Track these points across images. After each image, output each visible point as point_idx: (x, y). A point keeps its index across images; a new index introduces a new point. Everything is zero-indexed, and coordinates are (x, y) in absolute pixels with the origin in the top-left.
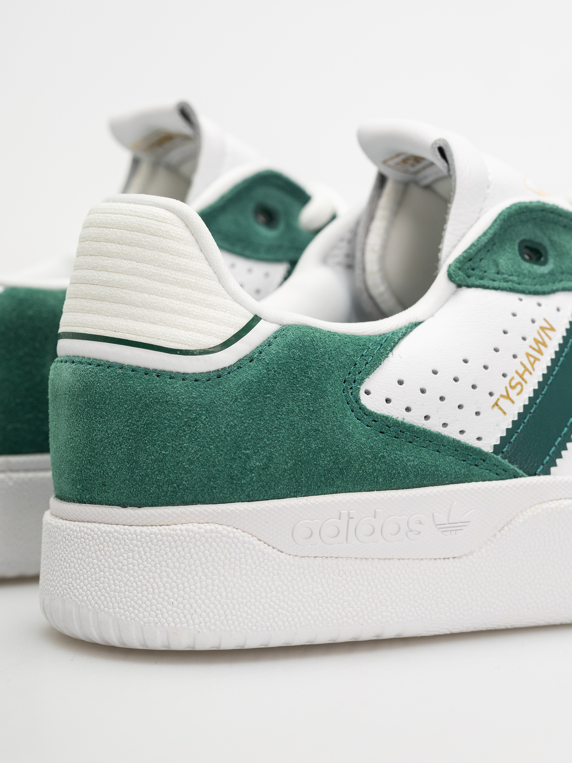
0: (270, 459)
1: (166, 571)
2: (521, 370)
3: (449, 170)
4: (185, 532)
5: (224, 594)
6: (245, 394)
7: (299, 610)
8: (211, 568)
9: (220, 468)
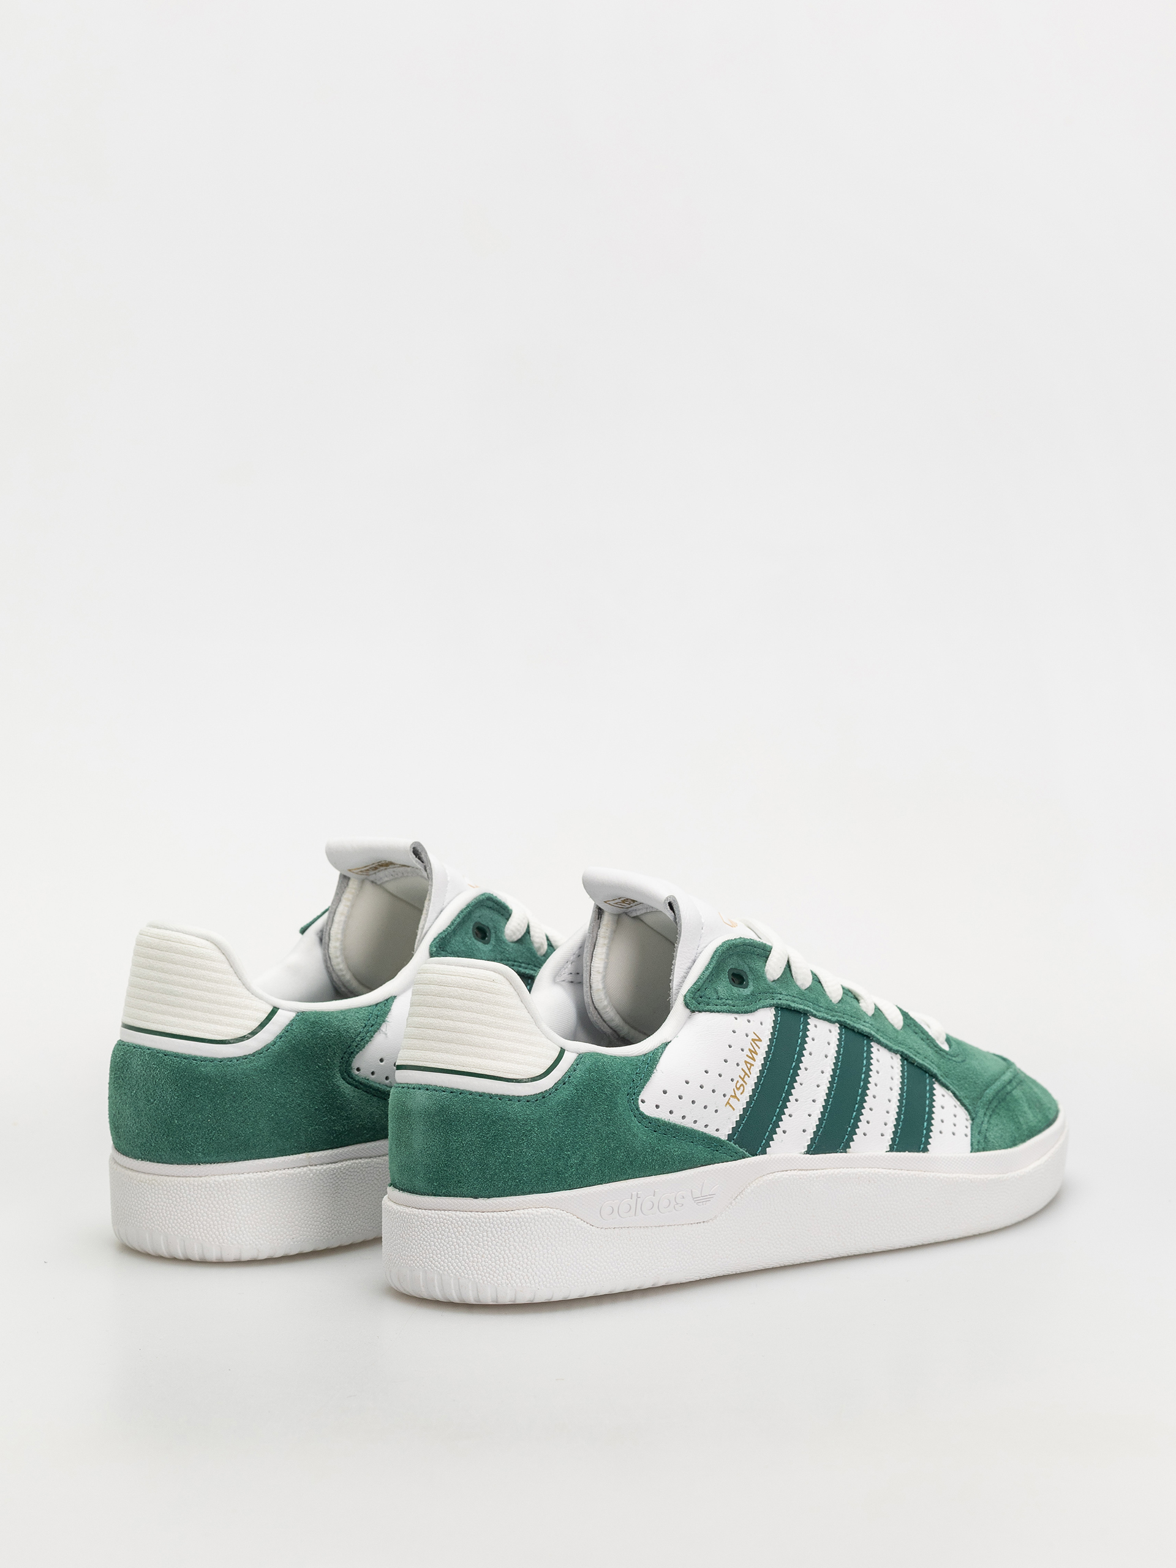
0: (584, 1157)
1: (513, 1245)
2: (742, 1075)
3: (675, 919)
4: (527, 1215)
5: (555, 1260)
6: (564, 1109)
7: (605, 1268)
8: (546, 1241)
9: (550, 1166)
